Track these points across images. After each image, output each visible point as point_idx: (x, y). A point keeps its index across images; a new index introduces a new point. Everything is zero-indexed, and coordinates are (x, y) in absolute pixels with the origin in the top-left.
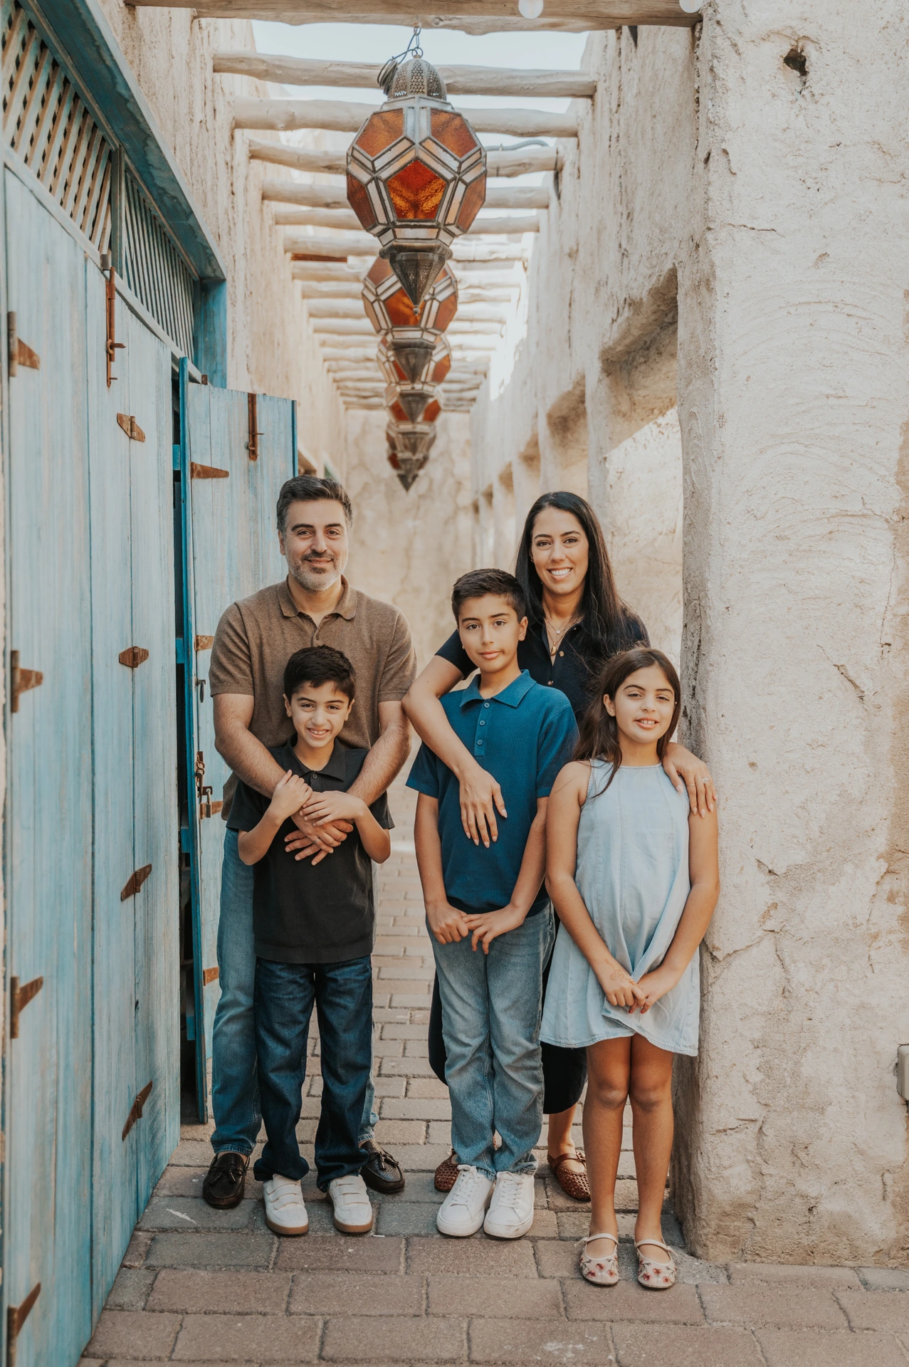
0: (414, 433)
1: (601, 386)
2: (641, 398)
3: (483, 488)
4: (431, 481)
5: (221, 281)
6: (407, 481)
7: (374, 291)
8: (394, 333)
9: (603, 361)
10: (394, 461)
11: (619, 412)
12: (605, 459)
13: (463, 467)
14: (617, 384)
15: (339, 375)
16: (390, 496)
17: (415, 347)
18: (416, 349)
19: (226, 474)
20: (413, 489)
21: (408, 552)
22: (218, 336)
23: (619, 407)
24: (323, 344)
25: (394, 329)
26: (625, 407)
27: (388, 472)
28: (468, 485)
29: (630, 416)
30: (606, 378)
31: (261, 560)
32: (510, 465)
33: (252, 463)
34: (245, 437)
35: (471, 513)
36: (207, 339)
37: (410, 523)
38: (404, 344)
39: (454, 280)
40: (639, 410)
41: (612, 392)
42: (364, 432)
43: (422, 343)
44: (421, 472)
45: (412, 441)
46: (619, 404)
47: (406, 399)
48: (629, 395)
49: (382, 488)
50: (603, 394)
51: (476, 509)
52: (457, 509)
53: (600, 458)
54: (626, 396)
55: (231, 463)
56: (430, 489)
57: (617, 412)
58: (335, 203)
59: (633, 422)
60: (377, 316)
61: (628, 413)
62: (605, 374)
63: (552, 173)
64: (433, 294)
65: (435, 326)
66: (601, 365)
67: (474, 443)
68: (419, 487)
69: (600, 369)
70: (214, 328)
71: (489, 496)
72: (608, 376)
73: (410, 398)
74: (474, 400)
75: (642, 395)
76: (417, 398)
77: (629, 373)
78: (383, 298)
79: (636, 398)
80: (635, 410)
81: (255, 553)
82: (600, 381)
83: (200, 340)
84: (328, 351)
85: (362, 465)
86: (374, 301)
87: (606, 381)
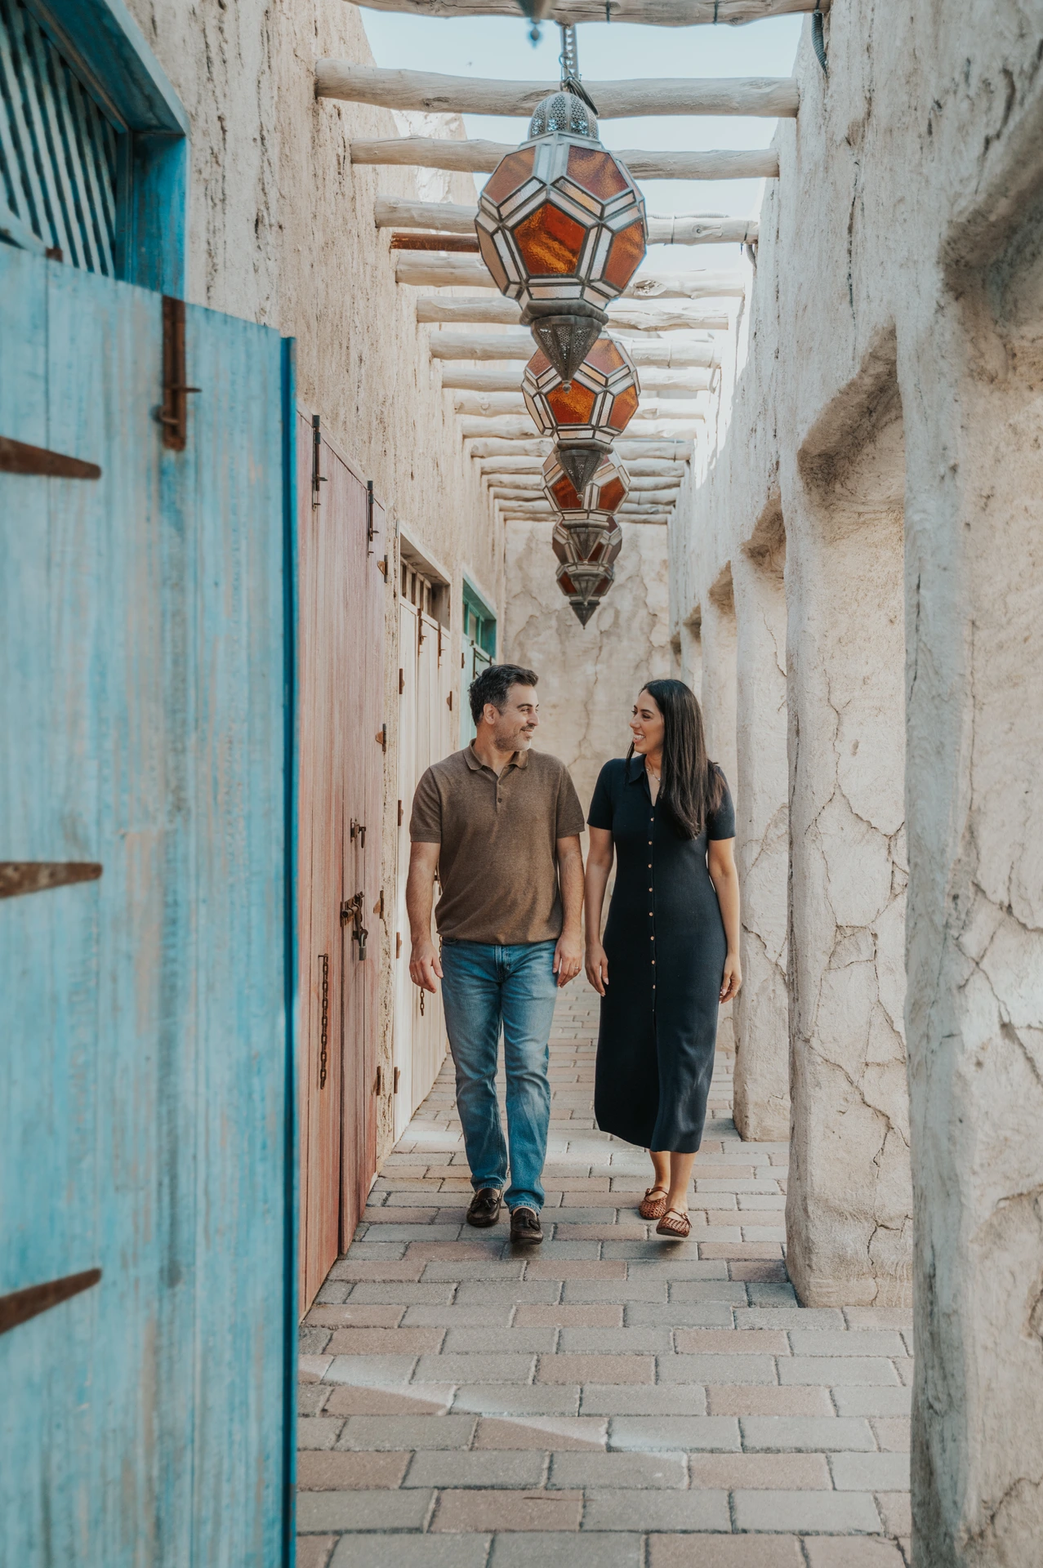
0: (586, 526)
1: (942, 320)
2: (1026, 343)
3: (686, 615)
4: (617, 614)
5: (173, 137)
6: (584, 612)
7: (494, 212)
8: (532, 290)
9: (947, 267)
10: (566, 583)
11: (982, 372)
12: (954, 469)
13: (659, 596)
14: (976, 314)
15: (490, 463)
16: (563, 632)
17: (569, 313)
18: (572, 317)
19: (91, 472)
20: (591, 622)
21: (587, 706)
22: (167, 245)
23: (982, 363)
24: (460, 409)
25: (531, 281)
26: (994, 361)
27: (561, 601)
28: (665, 618)
29: (1005, 381)
30: (954, 304)
31: (191, 679)
32: (728, 568)
33: (171, 455)
34: (154, 395)
35: (670, 655)
36: (143, 250)
37: (589, 669)
38: (549, 307)
39: (638, 198)
40: (1022, 369)
41: (967, 331)
42: (529, 550)
43: (582, 307)
44: (603, 600)
45: (583, 537)
46: (982, 355)
47: (568, 453)
48: (1001, 337)
49: (554, 623)
50: (948, 336)
51: (677, 647)
52: (651, 649)
53: (942, 469)
54: (995, 341)
55: (109, 449)
56: (616, 623)
57: (978, 373)
58: (439, 99)
59: (1011, 392)
60: (500, 258)
61: (1001, 376)
62: (950, 296)
63: (809, 17)
64: (601, 217)
65: (604, 278)
66: (942, 275)
67: (674, 564)
68: (600, 620)
69: (939, 285)
70: (159, 228)
71: (695, 626)
72: (957, 299)
73: (574, 452)
74: (673, 503)
75: (1030, 336)
76: (585, 452)
77: (1005, 287)
78: (511, 223)
79: (1017, 343)
80: (1015, 368)
81: (175, 663)
82: (940, 308)
83: (129, 249)
84: (471, 421)
85: (527, 593)
86: (496, 231)
87: (954, 309)
